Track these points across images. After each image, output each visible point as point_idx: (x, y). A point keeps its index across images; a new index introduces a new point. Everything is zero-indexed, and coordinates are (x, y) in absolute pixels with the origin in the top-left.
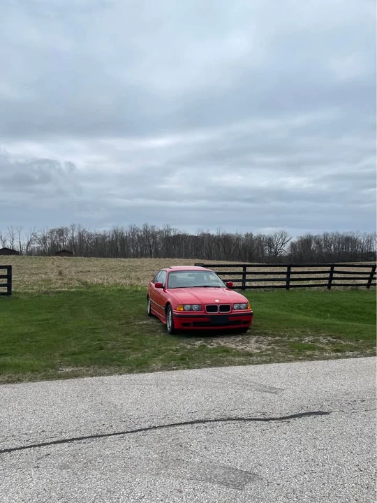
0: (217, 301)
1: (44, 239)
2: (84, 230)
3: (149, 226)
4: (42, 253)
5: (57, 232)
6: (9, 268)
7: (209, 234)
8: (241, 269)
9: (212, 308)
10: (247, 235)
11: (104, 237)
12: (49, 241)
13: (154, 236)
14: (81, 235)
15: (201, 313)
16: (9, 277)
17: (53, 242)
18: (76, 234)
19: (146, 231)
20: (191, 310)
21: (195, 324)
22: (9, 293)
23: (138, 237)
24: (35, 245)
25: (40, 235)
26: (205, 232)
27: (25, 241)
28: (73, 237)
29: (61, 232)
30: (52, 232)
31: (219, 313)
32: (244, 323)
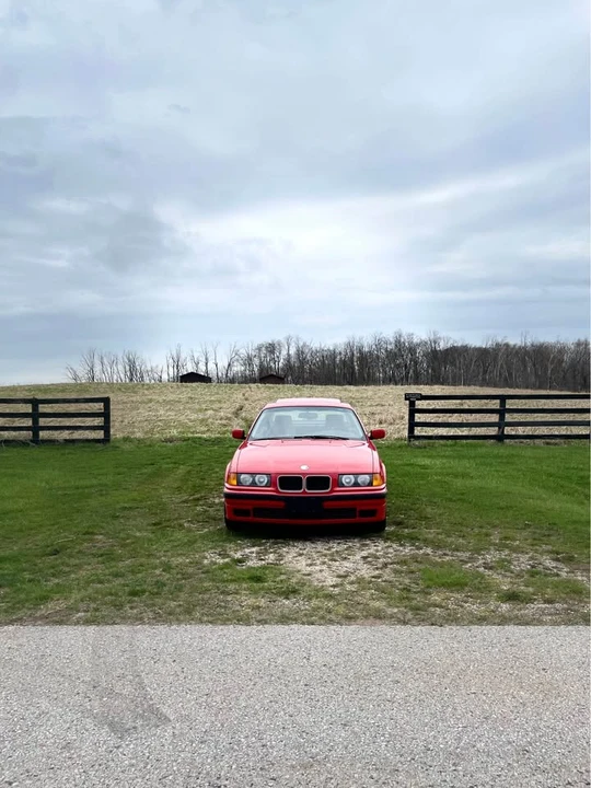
0: (304, 468)
1: (250, 359)
2: (304, 345)
3: (404, 334)
4: (247, 380)
5: (267, 348)
6: (106, 401)
7: (507, 345)
8: (495, 404)
9: (290, 481)
10: (579, 344)
11: (333, 355)
12: (256, 361)
13: (412, 350)
14: (300, 353)
15: (270, 491)
16: (106, 415)
17: (261, 363)
18: (293, 351)
19: (398, 343)
20: (254, 484)
21: (259, 512)
22: (107, 439)
23: (386, 351)
24: (238, 368)
25: (243, 353)
26: (500, 340)
27: (223, 363)
28: (289, 355)
29: (271, 348)
30: (259, 349)
31: (304, 492)
32: (364, 513)
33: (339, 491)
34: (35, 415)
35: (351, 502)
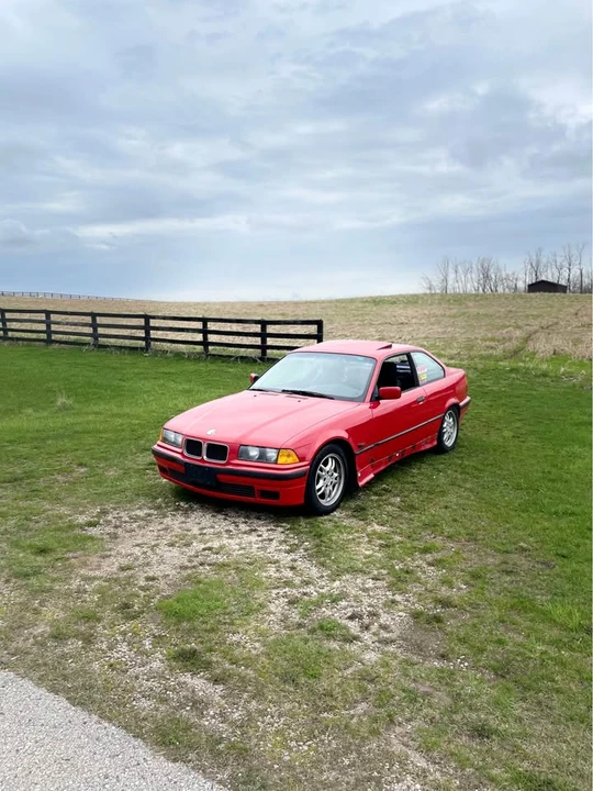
0: (211, 432)
6: (319, 324)
15: (177, 453)
21: (173, 472)
31: (203, 461)
32: (264, 494)
33: (240, 465)
34: (264, 335)
35: (249, 480)
